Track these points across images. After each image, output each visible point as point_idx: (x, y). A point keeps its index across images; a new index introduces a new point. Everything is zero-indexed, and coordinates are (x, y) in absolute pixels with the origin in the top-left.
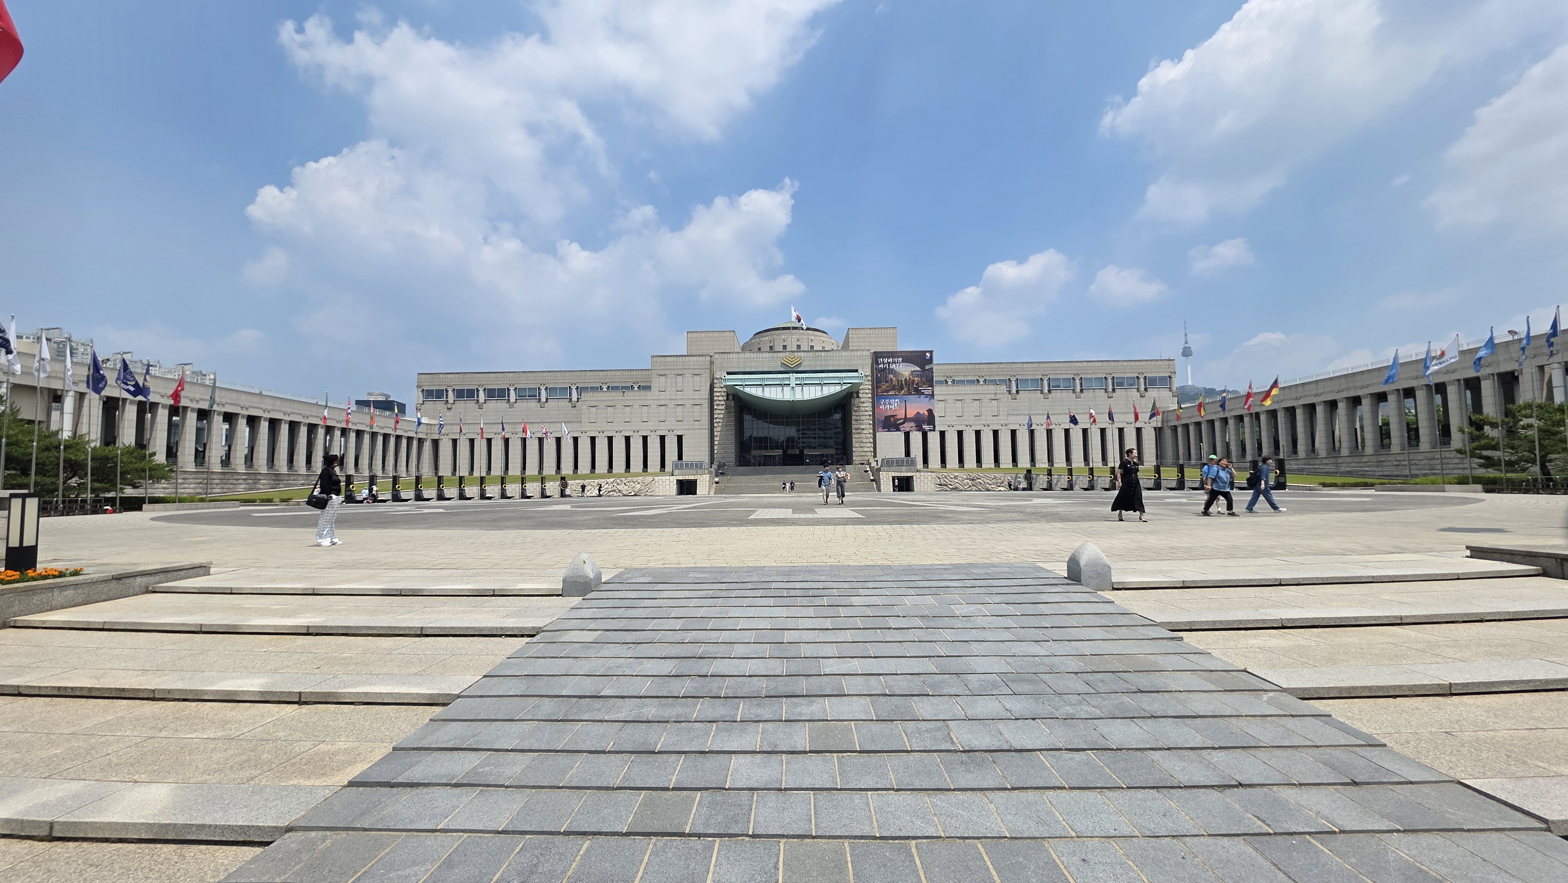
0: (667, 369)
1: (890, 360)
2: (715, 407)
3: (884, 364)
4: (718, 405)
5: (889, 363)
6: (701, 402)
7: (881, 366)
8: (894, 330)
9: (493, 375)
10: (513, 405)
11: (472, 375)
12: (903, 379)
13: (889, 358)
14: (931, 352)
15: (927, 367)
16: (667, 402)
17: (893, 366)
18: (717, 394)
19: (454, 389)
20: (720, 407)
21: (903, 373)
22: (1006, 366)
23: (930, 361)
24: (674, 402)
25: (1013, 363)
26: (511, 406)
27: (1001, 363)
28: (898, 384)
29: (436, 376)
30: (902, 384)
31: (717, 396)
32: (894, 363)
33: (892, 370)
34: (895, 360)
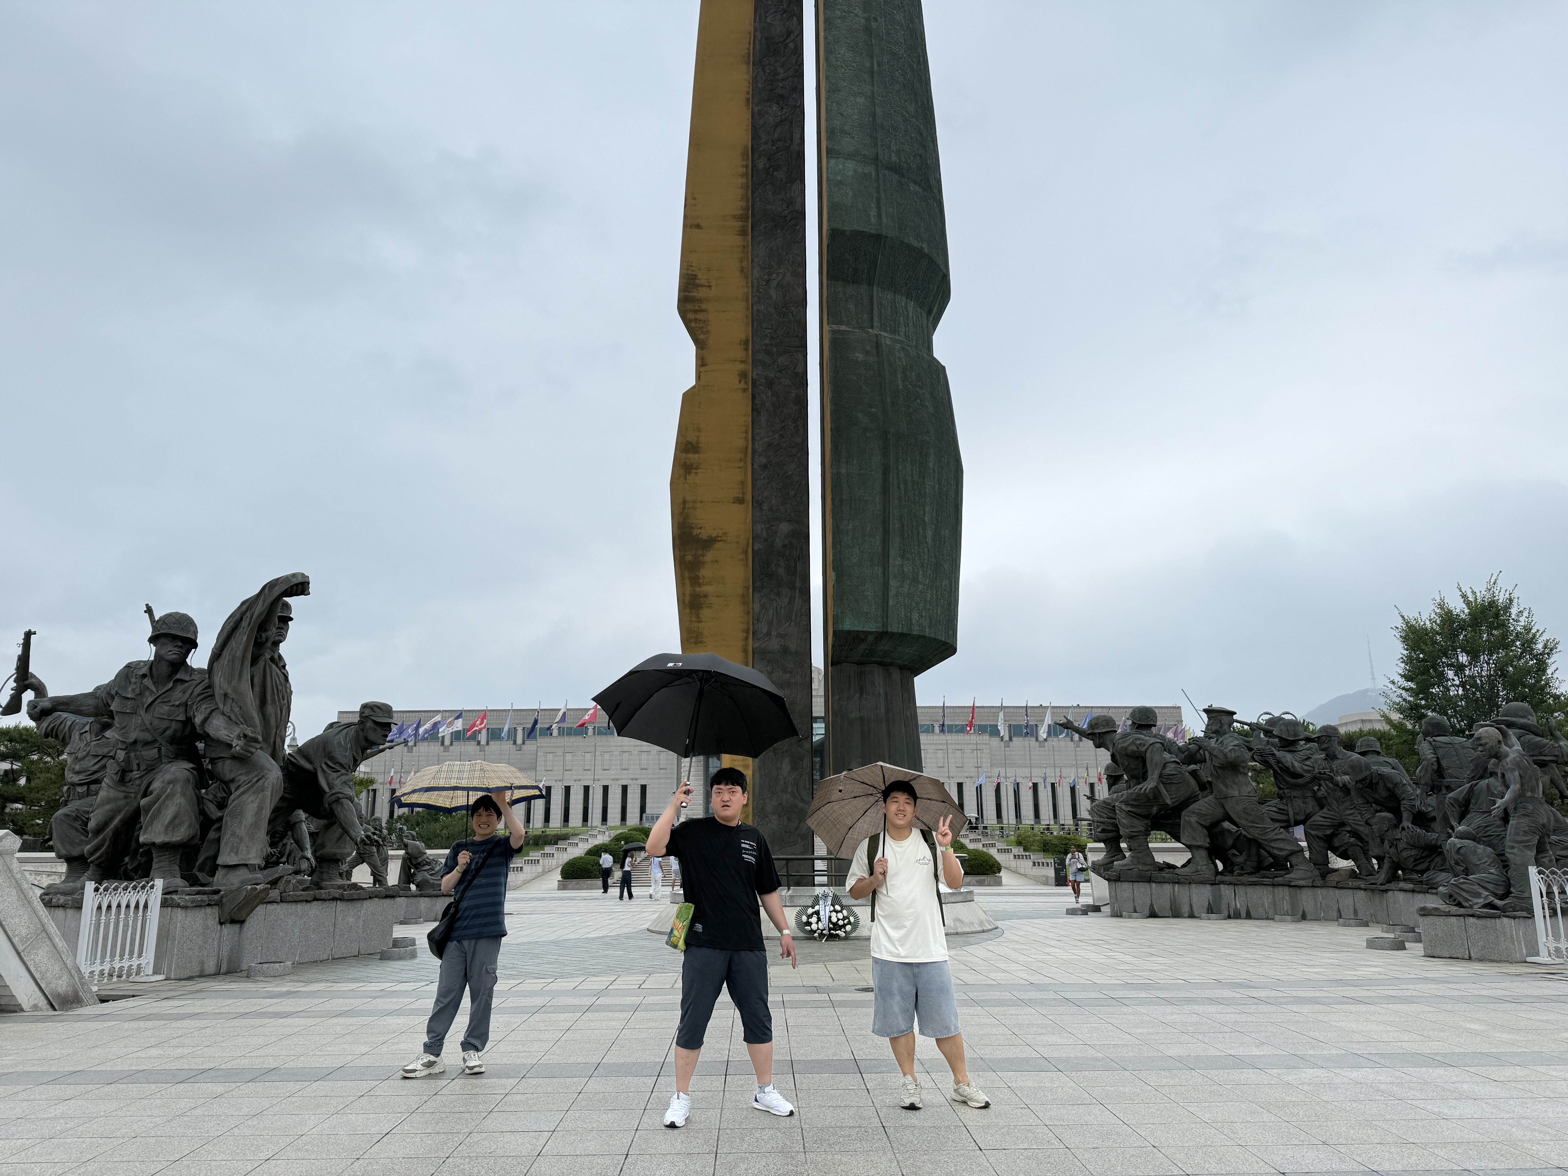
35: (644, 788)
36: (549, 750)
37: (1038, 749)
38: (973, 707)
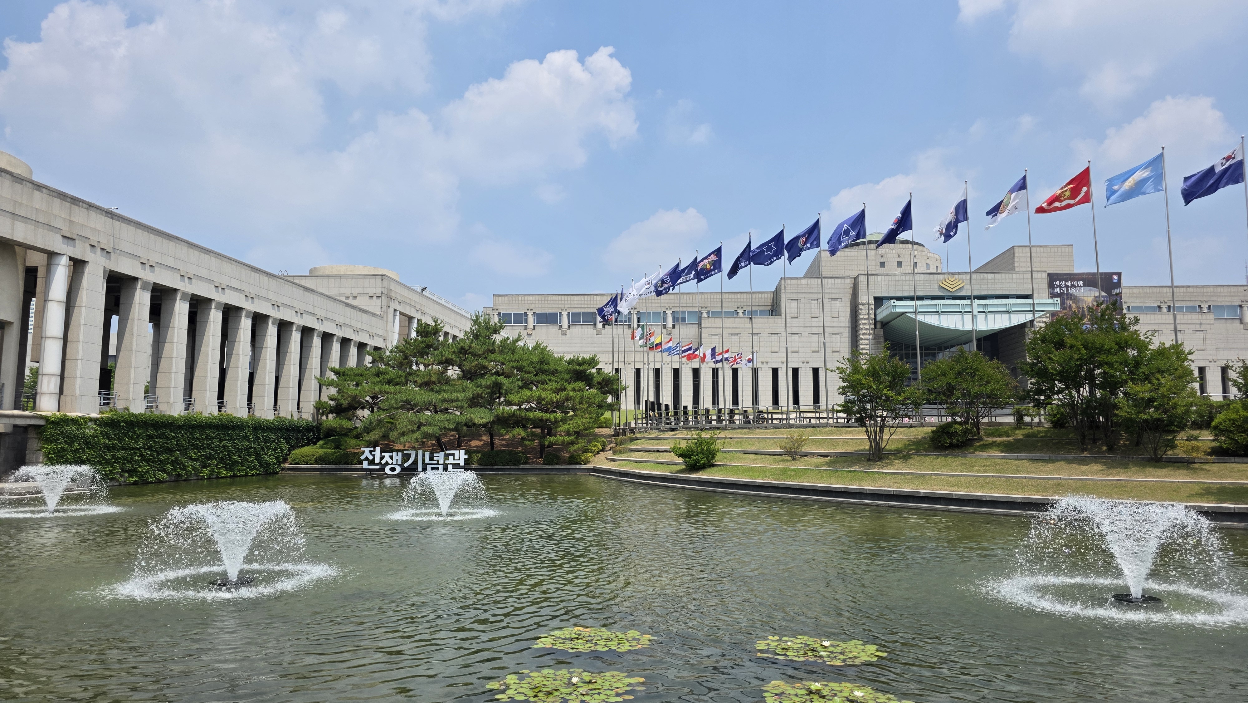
0: (799, 293)
1: (1069, 283)
2: (861, 336)
3: (1061, 288)
4: (865, 334)
5: (1067, 287)
6: (841, 330)
7: (1058, 290)
8: (1070, 249)
9: (577, 298)
10: (601, 332)
11: (554, 297)
12: (1085, 306)
13: (1066, 281)
14: (1119, 274)
15: (1114, 292)
16: (800, 330)
17: (1072, 291)
18: (864, 322)
19: (534, 313)
20: (867, 337)
21: (1085, 299)
22: (1195, 290)
23: (1119, 284)
24: (809, 330)
25: (1203, 286)
26: (599, 333)
27: (1189, 286)
28: (1079, 311)
29: (514, 298)
30: (1083, 311)
31: (863, 324)
32: (1073, 286)
33: (1071, 295)
34: (1075, 283)
35: (816, 371)
36: (713, 331)
37: (1242, 331)
38: (1172, 287)
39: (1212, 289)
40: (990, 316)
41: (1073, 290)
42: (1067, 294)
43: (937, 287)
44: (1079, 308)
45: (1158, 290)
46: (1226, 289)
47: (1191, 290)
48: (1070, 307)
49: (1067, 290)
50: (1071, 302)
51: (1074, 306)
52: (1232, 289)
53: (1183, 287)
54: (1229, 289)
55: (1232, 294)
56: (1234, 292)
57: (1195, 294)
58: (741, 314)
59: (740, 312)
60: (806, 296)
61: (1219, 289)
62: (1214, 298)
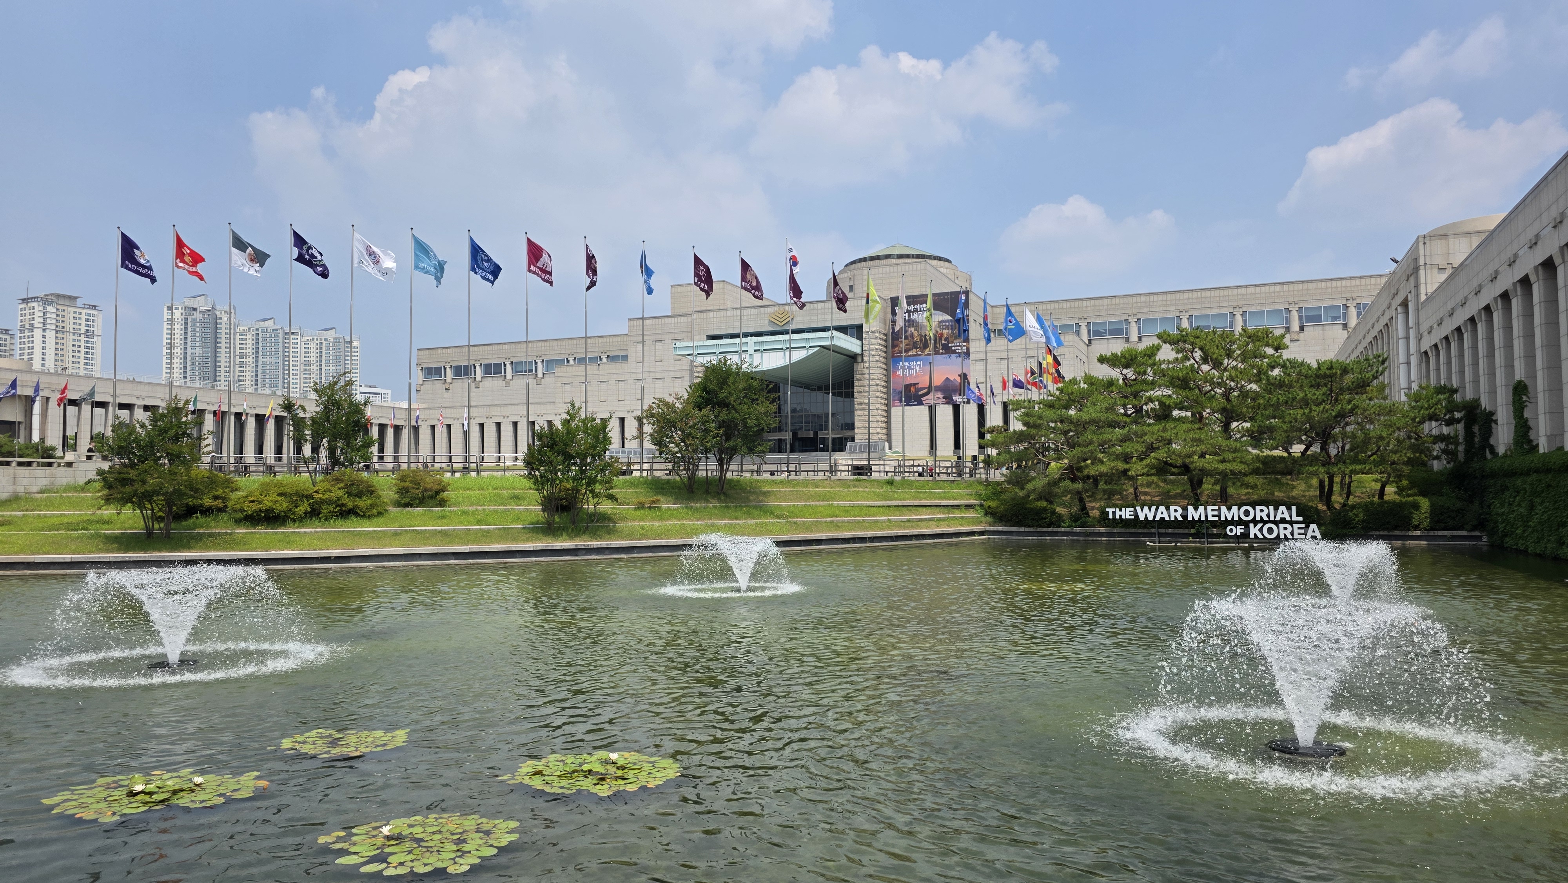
0: (645, 335)
1: (912, 307)
5: (909, 312)
9: (488, 348)
10: (508, 383)
11: (469, 349)
12: (928, 333)
13: (910, 305)
14: (965, 293)
15: (960, 314)
19: (451, 366)
21: (929, 325)
23: (966, 305)
24: (652, 376)
25: (1132, 296)
26: (503, 384)
28: (921, 340)
29: (435, 351)
30: (927, 339)
32: (916, 311)
33: (913, 321)
34: (918, 307)
36: (566, 380)
39: (1143, 299)
40: (766, 355)
41: (916, 315)
42: (909, 320)
43: (767, 321)
44: (921, 336)
45: (1077, 304)
46: (1160, 297)
47: (1117, 301)
48: (912, 335)
49: (909, 316)
50: (913, 330)
51: (916, 334)
52: (1169, 297)
53: (1107, 297)
54: (1164, 297)
55: (1169, 303)
56: (1171, 300)
57: (1122, 306)
58: (605, 360)
59: (604, 357)
60: (651, 337)
61: (1152, 298)
62: (1145, 310)
